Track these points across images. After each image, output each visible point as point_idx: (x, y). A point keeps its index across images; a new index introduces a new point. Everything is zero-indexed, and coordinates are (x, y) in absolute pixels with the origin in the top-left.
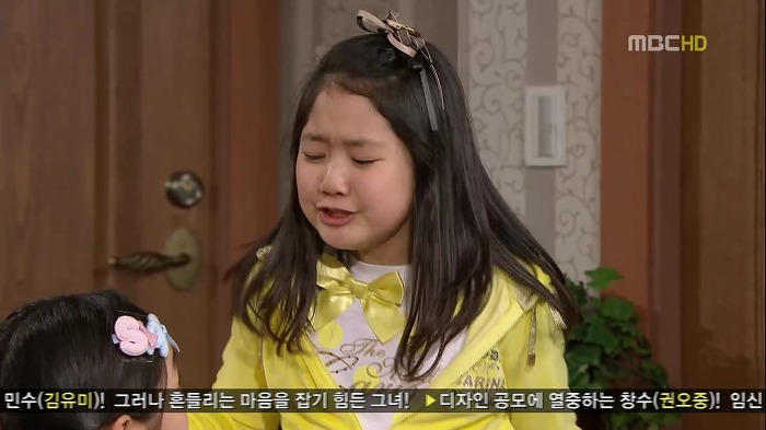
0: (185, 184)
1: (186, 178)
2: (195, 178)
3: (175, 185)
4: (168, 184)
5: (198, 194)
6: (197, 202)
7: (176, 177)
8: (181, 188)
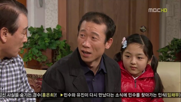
0: (143, 28)
1: (143, 27)
2: (145, 27)
3: (142, 28)
4: (140, 28)
5: (145, 30)
6: (145, 31)
7: (142, 27)
8: (143, 29)
